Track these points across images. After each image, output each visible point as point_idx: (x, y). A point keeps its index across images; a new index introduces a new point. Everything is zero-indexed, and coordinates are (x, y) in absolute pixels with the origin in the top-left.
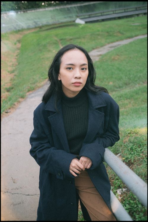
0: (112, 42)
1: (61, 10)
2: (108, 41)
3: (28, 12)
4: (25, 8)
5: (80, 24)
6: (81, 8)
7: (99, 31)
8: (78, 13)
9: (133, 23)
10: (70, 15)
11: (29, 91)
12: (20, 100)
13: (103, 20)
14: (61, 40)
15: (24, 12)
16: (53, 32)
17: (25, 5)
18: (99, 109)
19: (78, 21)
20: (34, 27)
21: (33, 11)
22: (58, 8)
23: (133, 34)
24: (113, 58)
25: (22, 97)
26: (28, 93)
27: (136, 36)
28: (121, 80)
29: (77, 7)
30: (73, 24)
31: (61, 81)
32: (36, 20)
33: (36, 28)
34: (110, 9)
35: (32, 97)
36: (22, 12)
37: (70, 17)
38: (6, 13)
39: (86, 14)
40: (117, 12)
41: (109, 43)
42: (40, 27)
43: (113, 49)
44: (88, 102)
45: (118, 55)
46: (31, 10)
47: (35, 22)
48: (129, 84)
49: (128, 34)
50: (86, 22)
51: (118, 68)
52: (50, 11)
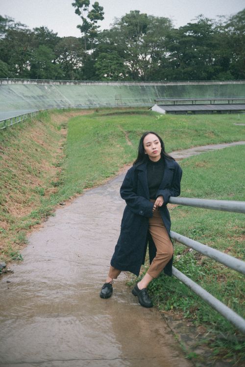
0: (200, 145)
1: (131, 88)
2: (195, 142)
3: (82, 84)
4: (76, 78)
5: (159, 114)
6: (162, 90)
7: (184, 127)
8: (157, 96)
9: (237, 123)
10: (145, 98)
11: (86, 187)
12: (76, 195)
13: (194, 112)
14: (130, 132)
15: (75, 83)
16: (118, 120)
17: (78, 73)
18: (171, 169)
19: (156, 108)
20: (87, 108)
21: (90, 84)
22: (127, 84)
23: (233, 138)
24: (197, 164)
25: (79, 192)
26: (85, 190)
27: (236, 141)
28: (202, 189)
29: (157, 86)
30: (147, 112)
31: (147, 154)
32: (91, 98)
33: (90, 109)
34: (208, 97)
35: (90, 194)
36: (72, 84)
37: (144, 101)
38: (48, 83)
39: (169, 100)
40: (216, 103)
41: (196, 146)
42: (97, 110)
43: (199, 153)
44: (165, 165)
45: (204, 161)
46: (86, 83)
47: (89, 100)
48: (211, 194)
49: (226, 137)
50: (167, 112)
51: (201, 176)
52: (115, 87)
